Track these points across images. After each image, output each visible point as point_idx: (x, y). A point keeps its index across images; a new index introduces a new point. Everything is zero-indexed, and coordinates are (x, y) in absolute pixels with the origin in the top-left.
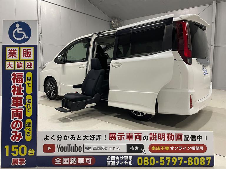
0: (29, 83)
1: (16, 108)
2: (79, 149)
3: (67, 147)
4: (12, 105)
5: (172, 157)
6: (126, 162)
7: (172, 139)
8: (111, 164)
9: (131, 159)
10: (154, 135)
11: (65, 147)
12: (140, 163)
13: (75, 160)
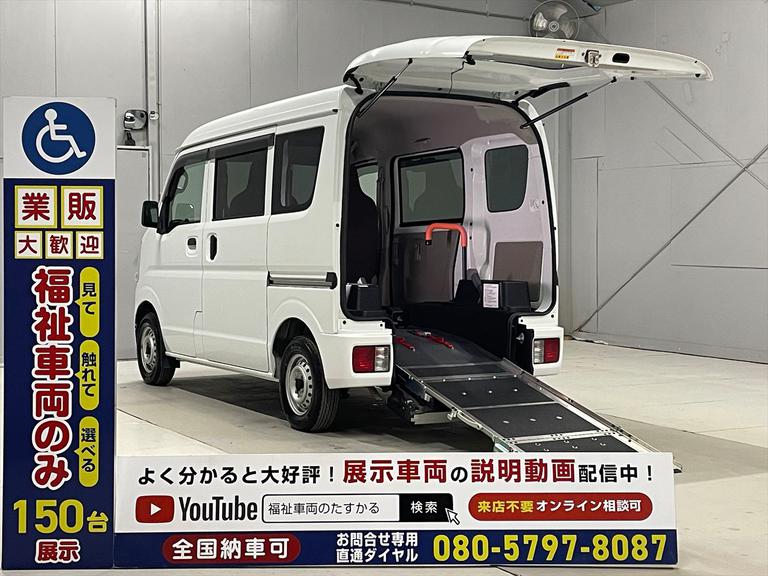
0: (90, 304)
1: (49, 381)
2: (250, 511)
3: (211, 505)
4: (37, 373)
5: (541, 533)
6: (396, 553)
7: (543, 477)
8: (350, 558)
9: (412, 541)
10: (484, 465)
11: (204, 505)
12: (442, 552)
13: (235, 547)
